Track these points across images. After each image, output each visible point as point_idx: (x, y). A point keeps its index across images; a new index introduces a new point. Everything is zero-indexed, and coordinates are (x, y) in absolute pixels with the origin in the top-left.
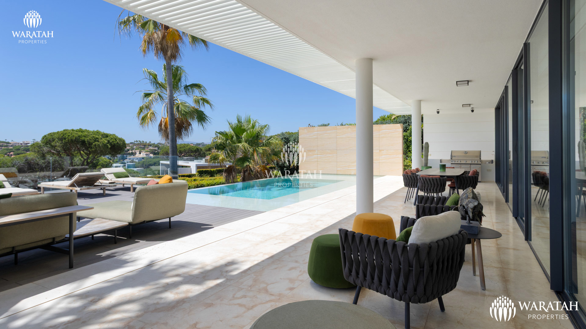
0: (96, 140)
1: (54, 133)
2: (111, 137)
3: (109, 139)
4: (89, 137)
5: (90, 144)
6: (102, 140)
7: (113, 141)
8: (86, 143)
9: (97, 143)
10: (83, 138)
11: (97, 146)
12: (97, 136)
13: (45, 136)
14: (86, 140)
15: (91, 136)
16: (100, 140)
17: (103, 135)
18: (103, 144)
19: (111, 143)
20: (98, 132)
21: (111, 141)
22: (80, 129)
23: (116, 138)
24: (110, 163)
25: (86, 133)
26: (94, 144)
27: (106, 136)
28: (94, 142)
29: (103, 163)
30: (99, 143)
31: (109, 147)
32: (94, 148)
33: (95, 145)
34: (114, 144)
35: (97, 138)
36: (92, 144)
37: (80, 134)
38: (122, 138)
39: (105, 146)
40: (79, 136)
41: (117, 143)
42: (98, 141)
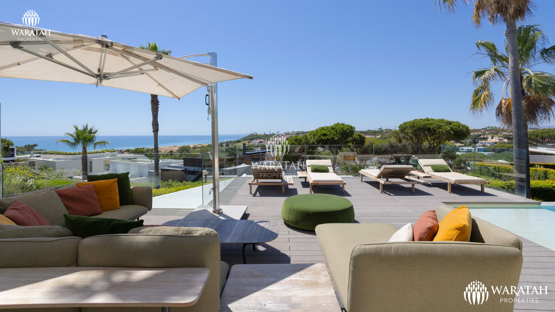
0: (440, 127)
1: (407, 123)
2: (455, 124)
3: (452, 126)
4: (434, 125)
5: (435, 131)
6: (445, 127)
7: (456, 128)
8: (431, 130)
9: (440, 130)
10: (429, 126)
11: (440, 133)
12: (441, 124)
13: (401, 125)
14: (431, 128)
15: (436, 124)
16: (443, 127)
17: (446, 123)
18: (446, 130)
19: (454, 129)
20: (442, 120)
21: (454, 128)
22: (427, 118)
23: (459, 125)
24: (456, 148)
25: (432, 122)
26: (437, 130)
27: (450, 123)
28: (438, 129)
29: (449, 147)
30: (442, 130)
31: (452, 133)
32: (438, 134)
33: (439, 132)
34: (458, 130)
35: (441, 126)
36: (436, 130)
37: (426, 122)
38: (466, 125)
39: (448, 132)
40: (426, 124)
41: (461, 129)
42: (442, 128)
